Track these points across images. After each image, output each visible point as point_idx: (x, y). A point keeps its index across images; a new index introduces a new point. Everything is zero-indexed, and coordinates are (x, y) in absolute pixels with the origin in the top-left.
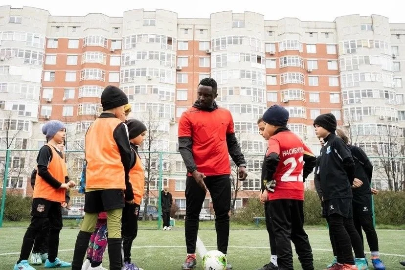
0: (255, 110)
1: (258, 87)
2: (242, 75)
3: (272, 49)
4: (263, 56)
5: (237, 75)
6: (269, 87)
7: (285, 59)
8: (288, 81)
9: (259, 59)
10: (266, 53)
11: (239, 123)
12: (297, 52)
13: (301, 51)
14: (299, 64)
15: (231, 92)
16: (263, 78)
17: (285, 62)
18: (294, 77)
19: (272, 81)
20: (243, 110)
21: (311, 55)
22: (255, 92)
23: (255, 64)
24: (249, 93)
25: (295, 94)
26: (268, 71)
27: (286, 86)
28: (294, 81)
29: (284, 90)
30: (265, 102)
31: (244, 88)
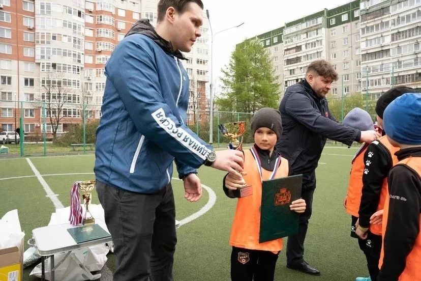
0: (74, 55)
1: (77, 36)
2: (65, 25)
3: (91, 7)
4: (83, 11)
5: (60, 24)
6: (87, 38)
7: (101, 17)
8: (102, 35)
9: (80, 14)
10: (86, 10)
11: (60, 64)
12: (110, 14)
13: (114, 13)
14: (111, 23)
15: (54, 38)
16: (82, 29)
17: (101, 20)
18: (107, 33)
19: (90, 33)
20: (65, 54)
21: (121, 18)
22: (75, 41)
23: (76, 17)
24: (69, 40)
25: (107, 46)
26: (87, 25)
27: (101, 39)
28: (107, 36)
29: (99, 42)
30: (83, 49)
31: (66, 36)
